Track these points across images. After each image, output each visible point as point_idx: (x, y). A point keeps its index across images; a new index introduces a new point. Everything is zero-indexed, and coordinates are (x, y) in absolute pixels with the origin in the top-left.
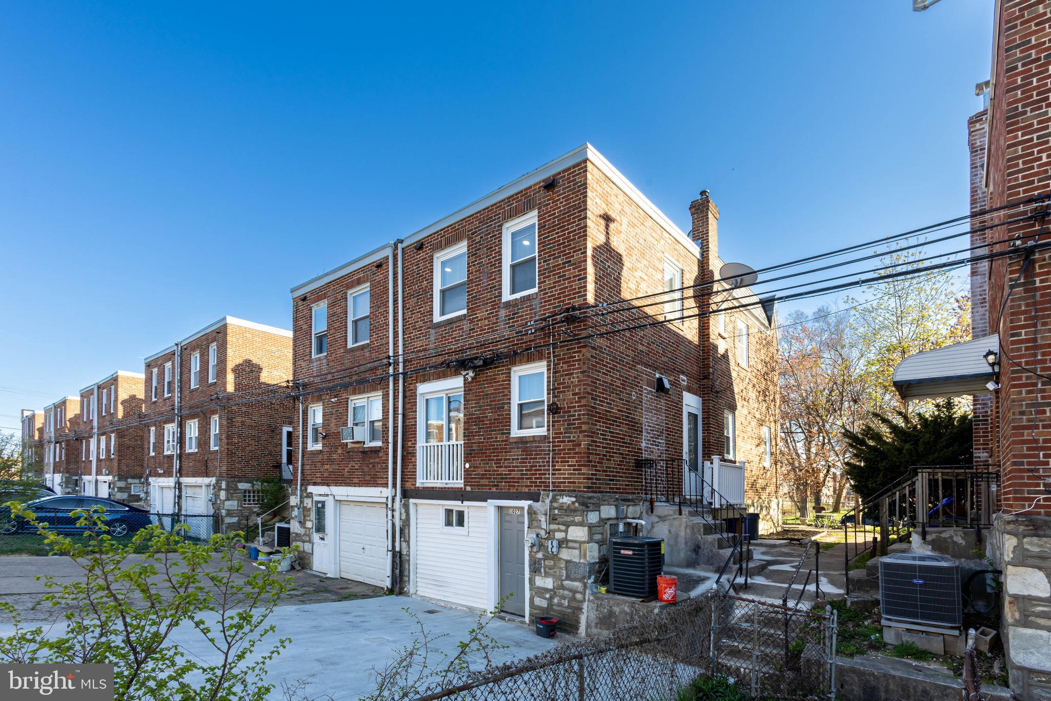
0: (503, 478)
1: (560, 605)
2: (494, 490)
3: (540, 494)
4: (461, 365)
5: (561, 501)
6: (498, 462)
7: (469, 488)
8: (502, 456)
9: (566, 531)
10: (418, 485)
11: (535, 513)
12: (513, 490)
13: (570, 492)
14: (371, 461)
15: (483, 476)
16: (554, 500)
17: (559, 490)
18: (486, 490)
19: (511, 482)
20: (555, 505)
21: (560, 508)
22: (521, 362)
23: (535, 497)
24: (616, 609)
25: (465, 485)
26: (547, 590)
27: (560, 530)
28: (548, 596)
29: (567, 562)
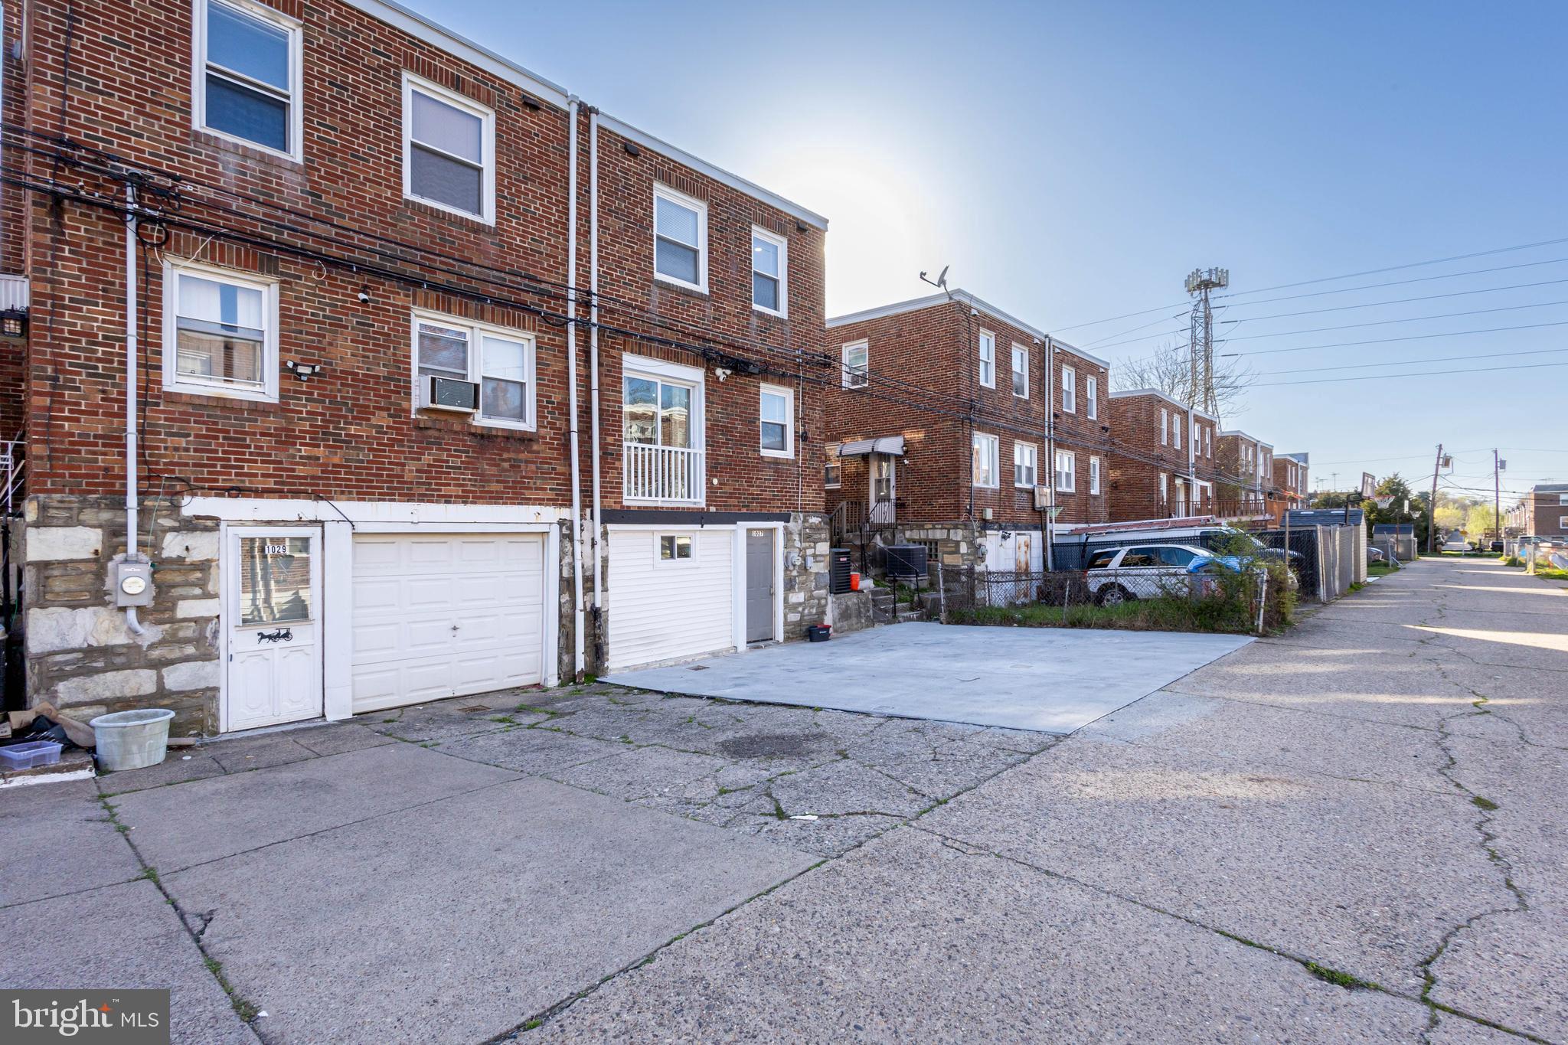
0: (754, 498)
1: (810, 614)
2: (744, 510)
3: (790, 515)
4: (707, 359)
5: (811, 521)
6: (749, 480)
7: (713, 509)
8: (754, 475)
9: (815, 548)
10: (625, 503)
11: (791, 534)
12: (764, 511)
13: (815, 513)
14: (505, 456)
15: (731, 495)
16: (805, 521)
17: (807, 513)
18: (735, 510)
19: (764, 502)
20: (806, 525)
21: (810, 528)
22: (773, 382)
23: (786, 518)
24: (849, 603)
25: (707, 505)
26: (800, 604)
27: (810, 547)
28: (800, 609)
29: (817, 574)
